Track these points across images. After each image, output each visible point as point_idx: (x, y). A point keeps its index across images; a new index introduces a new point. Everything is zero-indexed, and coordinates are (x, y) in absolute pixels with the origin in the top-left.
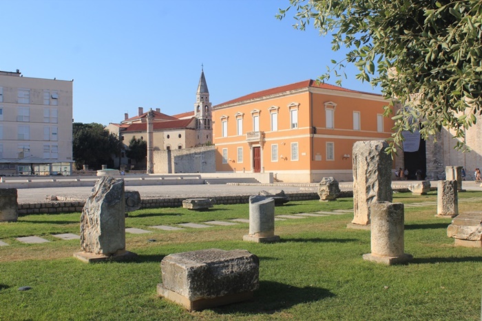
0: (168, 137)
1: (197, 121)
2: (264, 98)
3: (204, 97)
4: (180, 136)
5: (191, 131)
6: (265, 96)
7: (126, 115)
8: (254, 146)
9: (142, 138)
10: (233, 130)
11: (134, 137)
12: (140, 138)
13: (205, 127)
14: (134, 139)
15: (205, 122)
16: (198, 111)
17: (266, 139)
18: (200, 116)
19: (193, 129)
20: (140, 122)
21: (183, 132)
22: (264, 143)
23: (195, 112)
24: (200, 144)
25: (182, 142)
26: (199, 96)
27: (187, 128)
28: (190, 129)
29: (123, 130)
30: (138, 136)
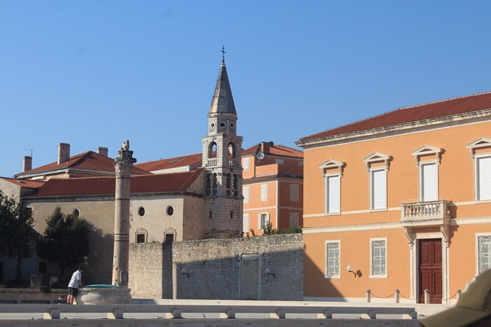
0: (142, 211)
1: (209, 177)
2: (456, 118)
3: (228, 124)
4: (170, 211)
5: (196, 199)
6: (459, 112)
7: (28, 160)
8: (420, 236)
9: (76, 212)
10: (356, 196)
11: (58, 209)
12: (71, 212)
13: (228, 192)
14: (58, 215)
15: (228, 180)
16: (212, 154)
17: (459, 221)
18: (216, 167)
19: (200, 196)
20: (66, 176)
21: (178, 203)
22: (451, 229)
23: (205, 156)
24: (214, 230)
25: (176, 224)
26: (215, 121)
27: (187, 194)
28: (194, 195)
29: (30, 194)
30: (67, 208)
